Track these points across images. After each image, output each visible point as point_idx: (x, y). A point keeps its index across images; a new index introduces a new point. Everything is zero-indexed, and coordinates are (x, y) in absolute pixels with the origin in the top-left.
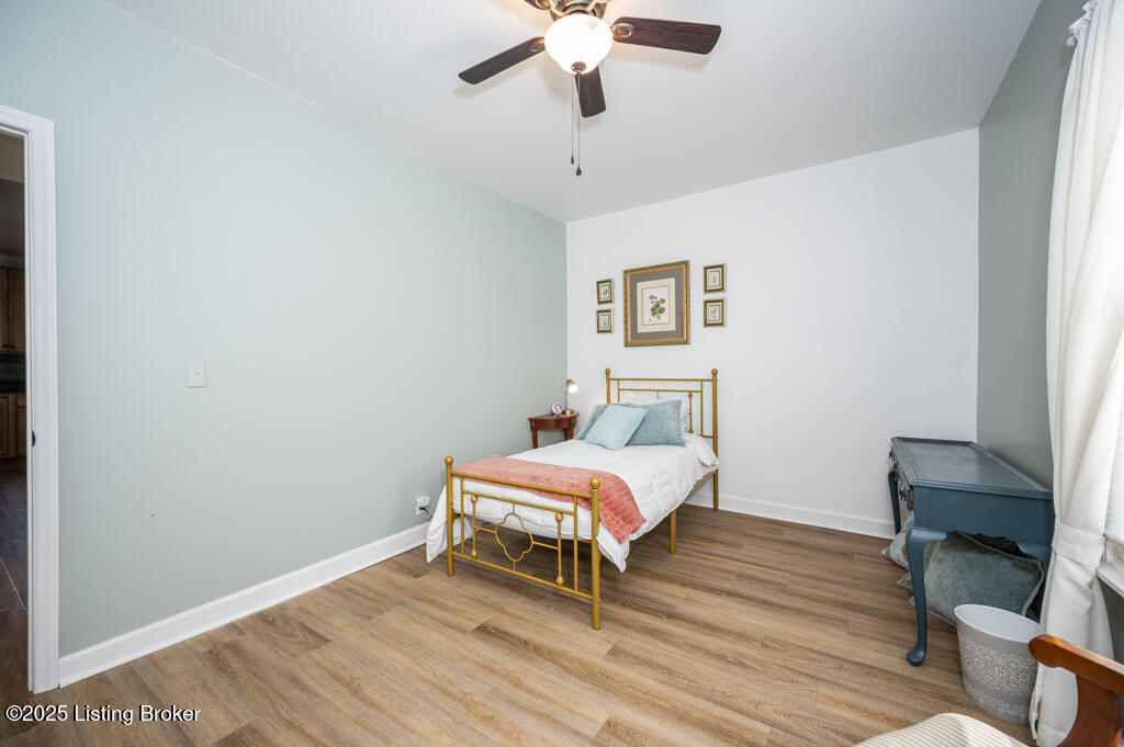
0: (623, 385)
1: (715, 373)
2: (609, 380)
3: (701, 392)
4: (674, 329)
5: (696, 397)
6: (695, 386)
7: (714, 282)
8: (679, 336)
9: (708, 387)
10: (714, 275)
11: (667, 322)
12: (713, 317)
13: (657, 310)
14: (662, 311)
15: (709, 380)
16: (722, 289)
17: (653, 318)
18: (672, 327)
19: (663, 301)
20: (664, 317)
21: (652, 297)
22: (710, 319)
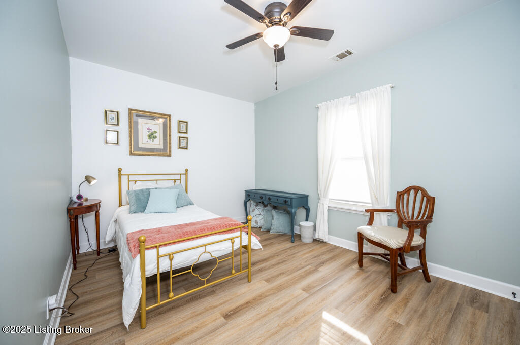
0: (131, 178)
1: (187, 171)
2: (120, 175)
3: (180, 180)
4: (162, 148)
5: (178, 182)
6: (178, 177)
7: (183, 129)
8: (165, 152)
9: (183, 177)
10: (183, 126)
11: (158, 143)
12: (184, 144)
13: (152, 136)
14: (155, 137)
15: (184, 174)
16: (187, 133)
17: (149, 140)
18: (161, 147)
19: (156, 132)
20: (156, 141)
21: (148, 129)
22: (182, 146)
